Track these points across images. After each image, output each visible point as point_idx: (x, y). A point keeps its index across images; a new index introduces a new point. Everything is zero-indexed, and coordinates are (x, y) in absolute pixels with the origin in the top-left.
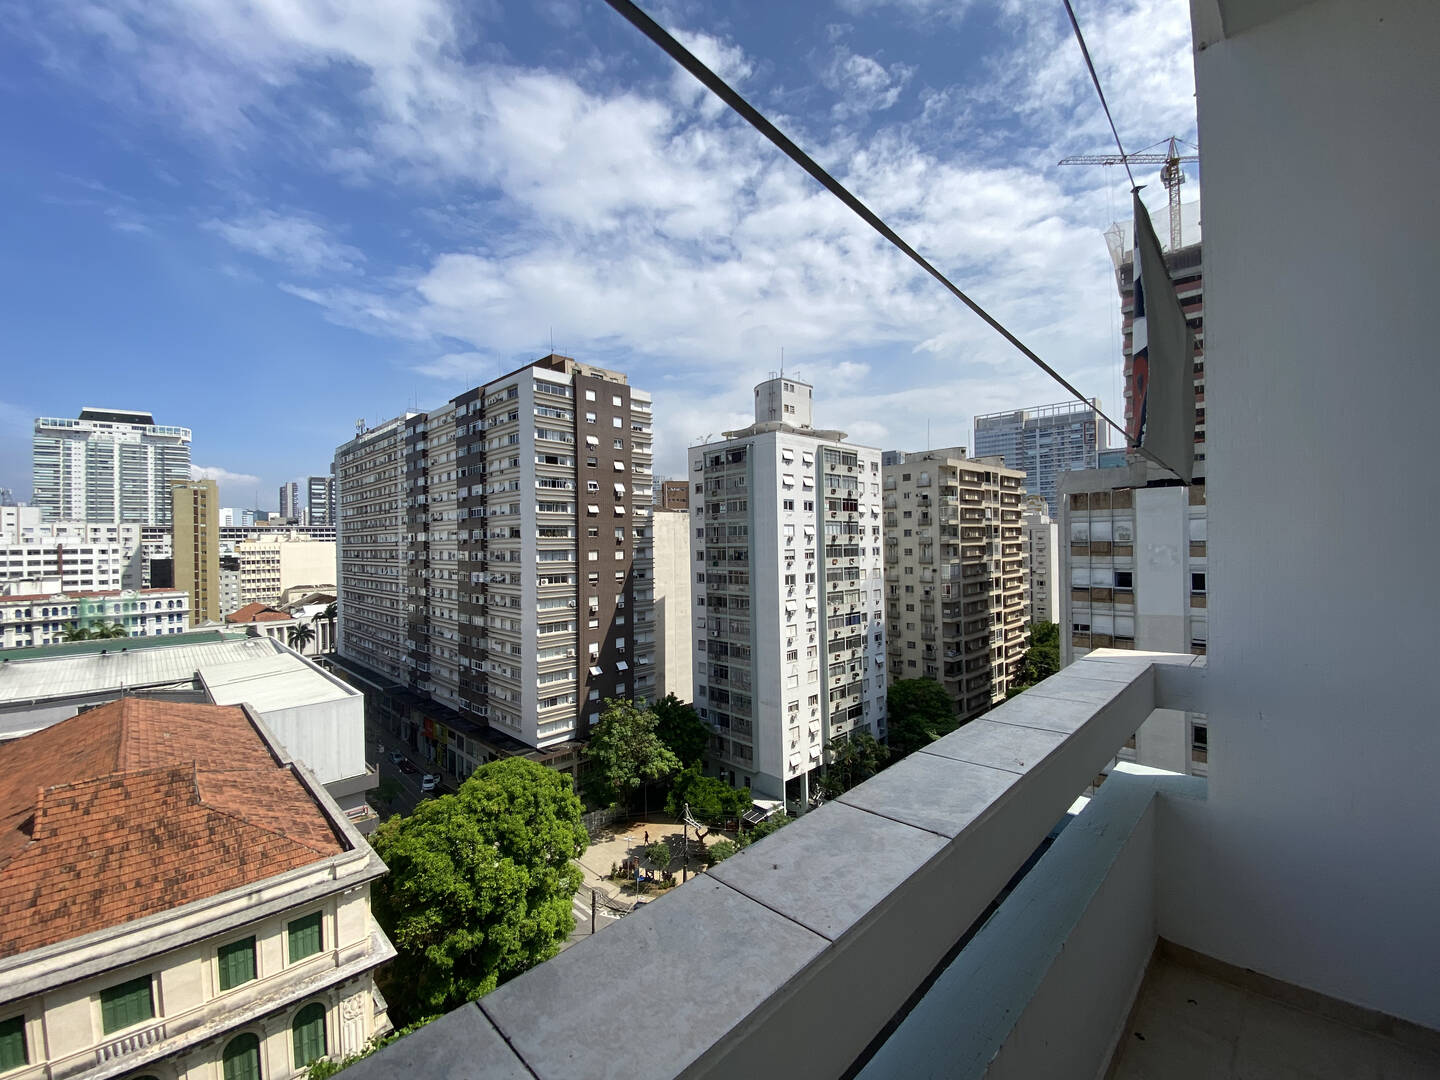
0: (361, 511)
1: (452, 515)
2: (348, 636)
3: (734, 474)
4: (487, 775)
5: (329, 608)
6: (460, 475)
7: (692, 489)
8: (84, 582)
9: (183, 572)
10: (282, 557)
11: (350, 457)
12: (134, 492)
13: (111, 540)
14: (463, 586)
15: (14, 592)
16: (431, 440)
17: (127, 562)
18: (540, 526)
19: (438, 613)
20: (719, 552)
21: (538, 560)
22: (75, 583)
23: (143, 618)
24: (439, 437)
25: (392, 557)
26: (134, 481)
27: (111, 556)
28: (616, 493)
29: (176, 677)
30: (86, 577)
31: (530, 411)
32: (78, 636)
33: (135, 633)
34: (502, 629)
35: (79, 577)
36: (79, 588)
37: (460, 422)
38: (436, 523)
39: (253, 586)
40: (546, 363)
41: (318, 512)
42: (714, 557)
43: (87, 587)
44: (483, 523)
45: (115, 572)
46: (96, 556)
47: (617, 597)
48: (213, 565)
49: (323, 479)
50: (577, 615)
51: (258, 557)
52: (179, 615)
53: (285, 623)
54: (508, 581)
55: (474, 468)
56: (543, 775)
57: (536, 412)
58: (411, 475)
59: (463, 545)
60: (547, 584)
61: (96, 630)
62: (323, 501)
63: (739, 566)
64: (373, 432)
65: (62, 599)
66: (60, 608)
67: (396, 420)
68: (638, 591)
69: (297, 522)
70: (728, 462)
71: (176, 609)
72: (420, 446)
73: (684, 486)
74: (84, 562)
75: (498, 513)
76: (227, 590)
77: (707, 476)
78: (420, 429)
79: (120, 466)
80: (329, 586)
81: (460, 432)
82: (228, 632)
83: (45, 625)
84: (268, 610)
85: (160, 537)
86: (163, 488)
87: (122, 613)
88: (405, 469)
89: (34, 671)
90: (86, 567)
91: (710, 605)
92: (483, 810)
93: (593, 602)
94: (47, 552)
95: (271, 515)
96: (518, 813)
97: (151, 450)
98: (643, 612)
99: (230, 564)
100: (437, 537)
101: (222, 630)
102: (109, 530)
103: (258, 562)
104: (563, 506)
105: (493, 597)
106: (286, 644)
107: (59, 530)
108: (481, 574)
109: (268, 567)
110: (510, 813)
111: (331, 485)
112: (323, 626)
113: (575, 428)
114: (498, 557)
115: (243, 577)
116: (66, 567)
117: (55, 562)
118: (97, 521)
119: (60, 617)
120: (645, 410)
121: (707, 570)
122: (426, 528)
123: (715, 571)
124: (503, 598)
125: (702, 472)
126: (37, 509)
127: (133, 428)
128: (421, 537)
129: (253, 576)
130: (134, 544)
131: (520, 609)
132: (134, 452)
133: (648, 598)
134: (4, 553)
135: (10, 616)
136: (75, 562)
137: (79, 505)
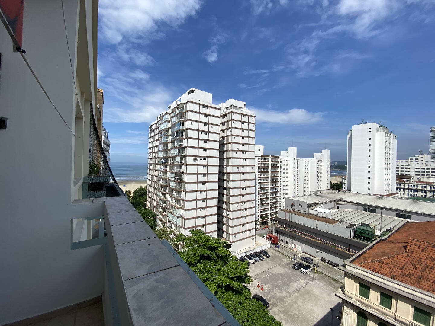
83: (430, 191)
94: (432, 169)
126: (430, 156)
134: (419, 169)
135: (420, 187)
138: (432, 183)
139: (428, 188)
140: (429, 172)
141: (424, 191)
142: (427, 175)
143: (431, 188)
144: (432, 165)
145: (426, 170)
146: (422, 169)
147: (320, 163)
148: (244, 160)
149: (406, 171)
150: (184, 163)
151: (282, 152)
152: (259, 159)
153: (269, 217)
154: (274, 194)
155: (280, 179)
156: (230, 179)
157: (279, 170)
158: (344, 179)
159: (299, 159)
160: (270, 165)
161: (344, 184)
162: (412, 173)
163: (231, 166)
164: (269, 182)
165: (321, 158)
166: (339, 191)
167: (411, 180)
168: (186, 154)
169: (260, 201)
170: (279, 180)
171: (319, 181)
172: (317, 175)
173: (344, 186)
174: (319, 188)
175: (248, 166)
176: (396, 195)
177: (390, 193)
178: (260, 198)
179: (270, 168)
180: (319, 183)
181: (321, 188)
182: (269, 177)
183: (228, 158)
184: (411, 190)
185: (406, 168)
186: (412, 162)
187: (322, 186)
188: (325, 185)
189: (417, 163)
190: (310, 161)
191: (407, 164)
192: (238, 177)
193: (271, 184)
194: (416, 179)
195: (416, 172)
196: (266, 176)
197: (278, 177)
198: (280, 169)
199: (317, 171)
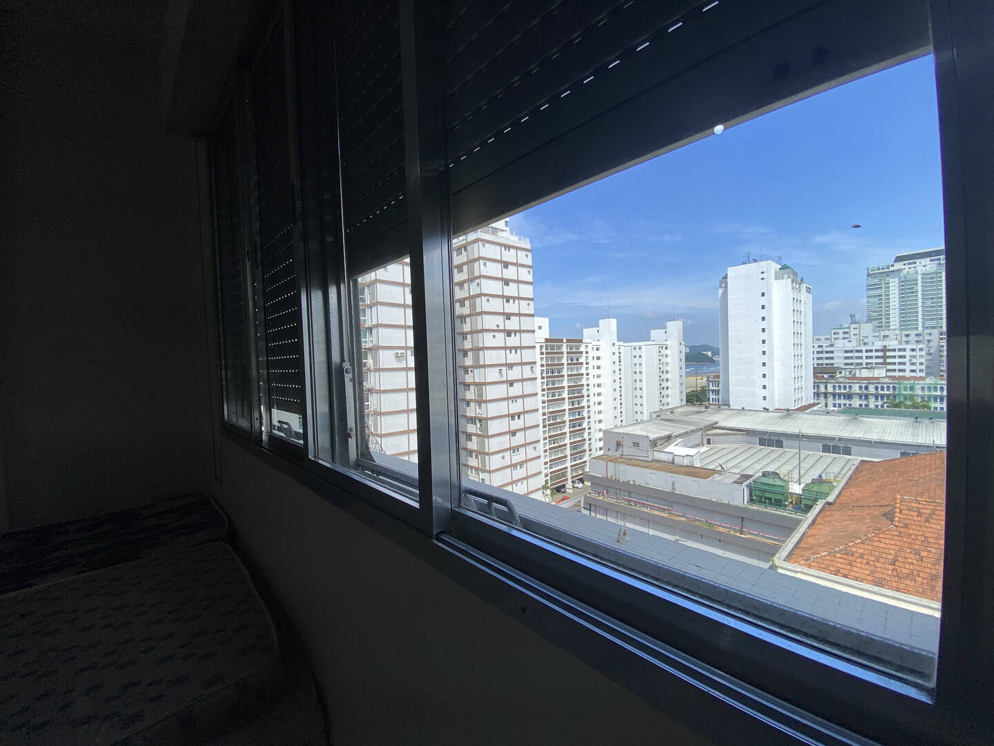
8: (900, 370)
12: (932, 307)
17: (929, 358)
22: (894, 370)
26: (932, 299)
27: (919, 353)
30: (902, 367)
32: (897, 405)
33: (936, 408)
35: (897, 367)
36: (897, 374)
43: (902, 374)
45: (921, 364)
46: (908, 353)
61: (909, 403)
65: (886, 380)
66: (885, 386)
74: (900, 357)
79: (922, 290)
83: (876, 396)
87: (927, 393)
90: (902, 360)
94: (877, 351)
102: (916, 335)
107: (884, 336)
116: (889, 360)
117: (882, 357)
118: (907, 329)
119: (886, 392)
126: (871, 324)
127: (931, 261)
130: (933, 344)
132: (932, 278)
134: (852, 351)
135: (856, 389)
136: (894, 357)
137: (895, 320)
138: (878, 378)
139: (872, 389)
140: (871, 357)
141: (863, 397)
142: (867, 364)
143: (876, 388)
144: (875, 343)
145: (864, 354)
146: (858, 351)
147: (664, 352)
148: (513, 351)
149: (827, 358)
150: (372, 365)
151: (586, 332)
152: (541, 347)
153: (569, 476)
154: (577, 424)
155: (588, 390)
156: (485, 398)
157: (583, 371)
158: (711, 381)
159: (621, 343)
160: (564, 361)
161: (711, 393)
162: (839, 362)
163: (484, 366)
164: (564, 399)
165: (666, 340)
166: (707, 407)
167: (838, 376)
168: (375, 342)
169: (547, 441)
170: (585, 393)
171: (663, 388)
172: (660, 377)
173: (712, 396)
174: (664, 404)
175: (522, 364)
176: (812, 409)
177: (804, 403)
178: (547, 435)
179: (565, 366)
180: (665, 392)
181: (668, 404)
182: (563, 387)
183: (476, 350)
184: (839, 395)
185: (827, 352)
186: (838, 338)
187: (669, 400)
188: (675, 398)
189: (846, 341)
190: (643, 348)
191: (828, 343)
192: (501, 391)
193: (569, 402)
194: (848, 373)
195: (846, 358)
196: (557, 386)
197: (583, 385)
198: (587, 368)
199: (660, 368)
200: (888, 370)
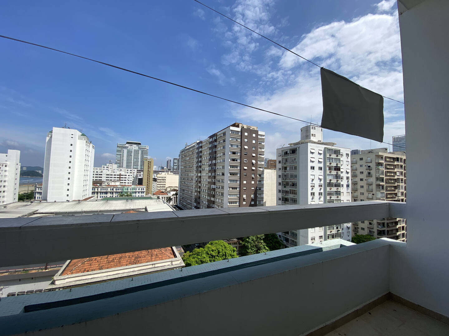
0: (185, 167)
1: (207, 169)
2: (180, 200)
3: (292, 157)
4: (212, 244)
5: (176, 193)
6: (210, 158)
7: (277, 162)
8: (124, 183)
9: (145, 181)
10: (166, 179)
11: (183, 153)
12: (136, 161)
13: (131, 173)
14: (209, 189)
15: (110, 184)
16: (203, 148)
17: (133, 178)
18: (230, 172)
19: (202, 196)
20: (286, 183)
21: (229, 183)
22: (123, 183)
23: (136, 192)
24: (205, 147)
25: (192, 180)
26: (136, 159)
27: (130, 177)
28: (252, 163)
29: (141, 207)
30: (125, 182)
31: (229, 139)
32: (122, 196)
33: (134, 196)
34: (218, 202)
35: (124, 181)
36: (123, 184)
37: (210, 143)
38: (203, 171)
39: (159, 186)
40: (234, 125)
41: (175, 167)
42: (285, 185)
43: (125, 184)
44: (215, 171)
45: (131, 180)
46: (127, 177)
47: (252, 196)
48: (151, 180)
49: (177, 159)
50: (240, 200)
51: (161, 179)
52: (143, 192)
53: (166, 196)
54: (221, 188)
55: (213, 156)
56: (228, 247)
57: (230, 139)
58: (197, 158)
59: (209, 177)
60: (231, 190)
61: (126, 194)
62: (176, 164)
63: (293, 188)
64: (189, 146)
65: (120, 186)
66: (119, 189)
67: (195, 143)
68: (259, 194)
69: (170, 170)
70: (290, 153)
71: (143, 191)
72: (200, 150)
73: (275, 161)
74: (125, 178)
75: (219, 168)
76: (154, 186)
77: (283, 158)
78: (200, 145)
79: (134, 155)
80: (177, 187)
81: (210, 146)
82: (153, 197)
83: (116, 192)
84: (162, 192)
85: (141, 172)
86: (142, 160)
87: (132, 191)
88: (196, 156)
89: (113, 203)
90: (125, 179)
91: (283, 200)
92: (211, 254)
93: (245, 196)
94: (117, 175)
95: (165, 168)
96: (220, 257)
97: (140, 151)
98: (260, 201)
99: (155, 180)
100: (203, 175)
101: (152, 197)
102: (130, 170)
103: (161, 180)
104: (237, 167)
105: (216, 192)
106: (166, 202)
107: (120, 170)
108: (214, 186)
109: (163, 181)
110: (218, 257)
111: (179, 160)
112: (175, 197)
113: (241, 144)
114: (218, 181)
115: (158, 183)
116: (121, 179)
117: (119, 178)
118: (128, 168)
119: (119, 191)
120: (263, 137)
121: (282, 189)
122: (200, 172)
123: (284, 189)
124: (219, 193)
125: (281, 157)
126: (116, 165)
127: (137, 146)
128: (199, 175)
129: (160, 183)
130: (135, 174)
131: (223, 197)
132: (137, 152)
133: (262, 196)
134: (109, 175)
135: (109, 190)
136: (123, 178)
137: (125, 164)
138: (117, 186)
139: (115, 190)
140: (115, 178)
141: (111, 193)
142: (114, 180)
144: (117, 172)
145: (113, 176)
146: (111, 175)
147: (4, 168)
149: (99, 177)
158: (38, 187)
162: (104, 179)
165: (6, 161)
166: (32, 202)
167: (103, 184)
173: (37, 195)
176: (92, 199)
177: (87, 197)
184: (103, 193)
185: (100, 175)
186: (104, 169)
188: (10, 198)
189: (107, 170)
191: (100, 171)
194: (107, 184)
195: (107, 177)
200: (121, 183)
